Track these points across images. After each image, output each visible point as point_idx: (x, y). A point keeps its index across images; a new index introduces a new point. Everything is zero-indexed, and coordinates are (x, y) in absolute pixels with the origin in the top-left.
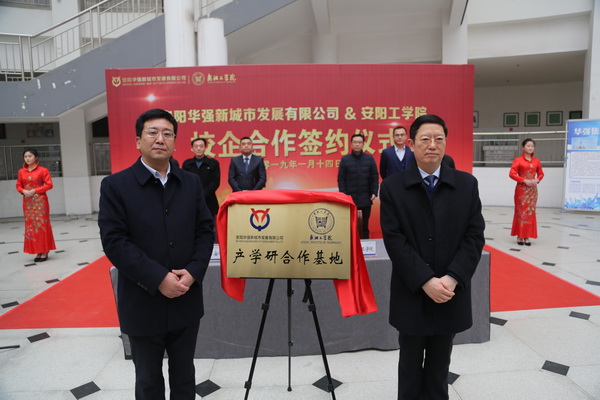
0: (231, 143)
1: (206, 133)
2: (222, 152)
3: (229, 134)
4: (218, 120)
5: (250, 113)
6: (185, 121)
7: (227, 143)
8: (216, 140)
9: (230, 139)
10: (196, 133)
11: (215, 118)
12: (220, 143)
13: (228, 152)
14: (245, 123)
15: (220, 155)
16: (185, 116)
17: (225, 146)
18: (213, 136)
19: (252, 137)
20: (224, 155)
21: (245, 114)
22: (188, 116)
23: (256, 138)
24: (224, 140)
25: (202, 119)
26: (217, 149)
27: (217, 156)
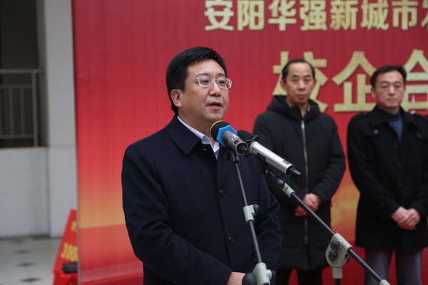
0: (361, 79)
1: (308, 56)
2: (341, 101)
3: (358, 59)
4: (337, 24)
5: (405, 11)
6: (261, 25)
7: (352, 78)
8: (330, 71)
9: (359, 70)
10: (284, 57)
11: (329, 21)
12: (338, 80)
13: (354, 100)
14: (394, 32)
15: (338, 108)
16: (261, 14)
17: (348, 86)
18: (323, 63)
19: (408, 67)
20: (346, 106)
21: (396, 11)
22: (268, 14)
23: (418, 68)
24: (348, 72)
25: (301, 22)
26: (332, 92)
27: (330, 108)
